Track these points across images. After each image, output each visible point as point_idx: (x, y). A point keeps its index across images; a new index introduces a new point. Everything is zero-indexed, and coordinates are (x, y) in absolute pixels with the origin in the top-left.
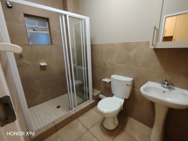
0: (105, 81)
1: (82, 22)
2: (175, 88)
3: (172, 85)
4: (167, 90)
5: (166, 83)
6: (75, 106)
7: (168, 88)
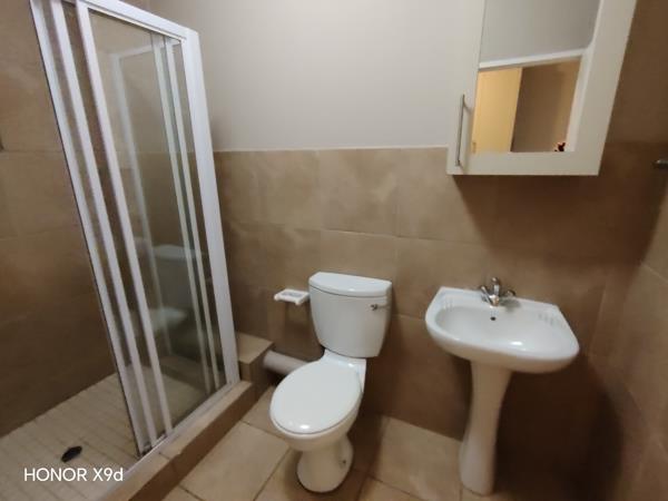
0: (288, 298)
1: (164, 50)
2: (520, 300)
3: (514, 294)
4: (501, 309)
5: (496, 288)
6: (161, 433)
7: (503, 305)
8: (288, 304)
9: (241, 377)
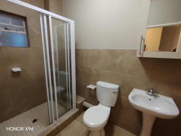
3: (157, 93)
5: (151, 91)
6: (56, 119)
8: (90, 89)
9: (77, 108)
